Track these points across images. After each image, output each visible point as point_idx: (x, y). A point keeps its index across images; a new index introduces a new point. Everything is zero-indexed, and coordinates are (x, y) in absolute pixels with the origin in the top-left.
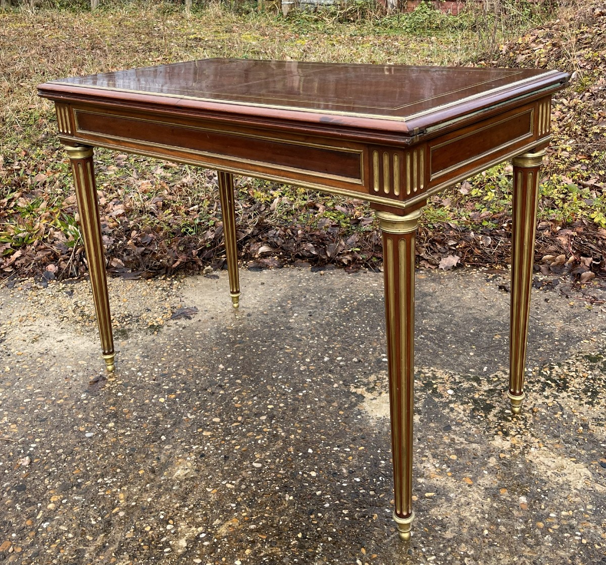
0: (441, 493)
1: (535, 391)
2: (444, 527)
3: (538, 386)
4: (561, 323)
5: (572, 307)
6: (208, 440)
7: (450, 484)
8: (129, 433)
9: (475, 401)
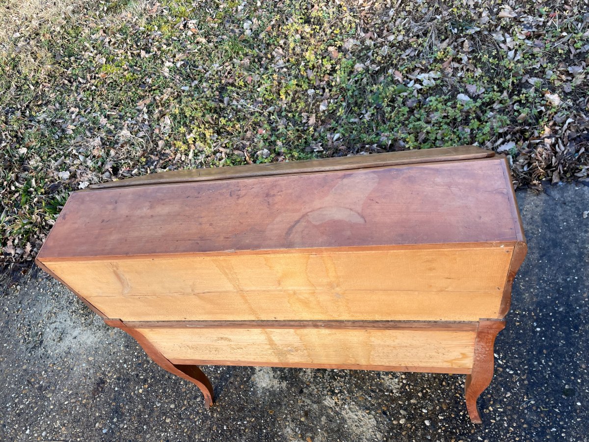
8: (125, 426)
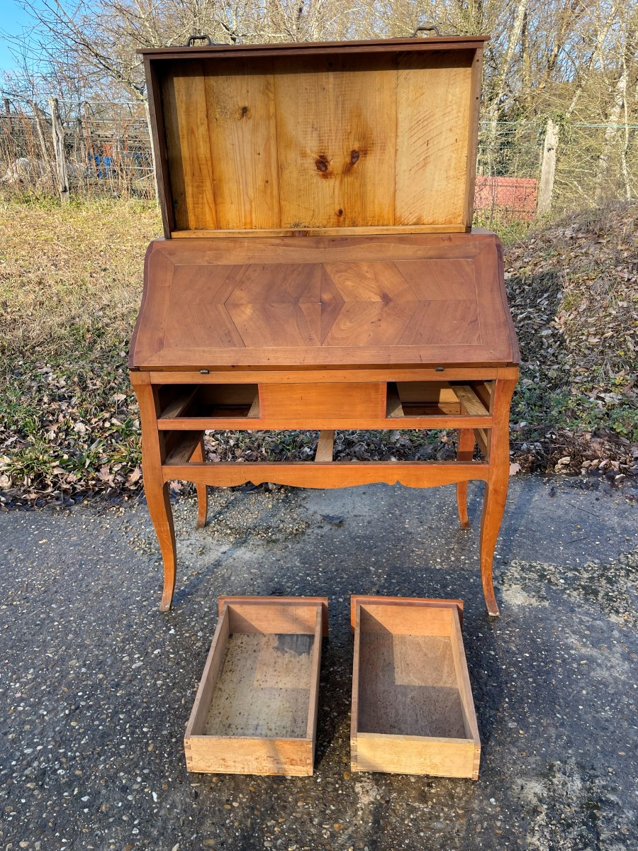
0: (591, 660)
1: (622, 576)
2: (606, 686)
3: (623, 573)
4: (616, 519)
5: (618, 504)
7: (595, 654)
9: (584, 588)
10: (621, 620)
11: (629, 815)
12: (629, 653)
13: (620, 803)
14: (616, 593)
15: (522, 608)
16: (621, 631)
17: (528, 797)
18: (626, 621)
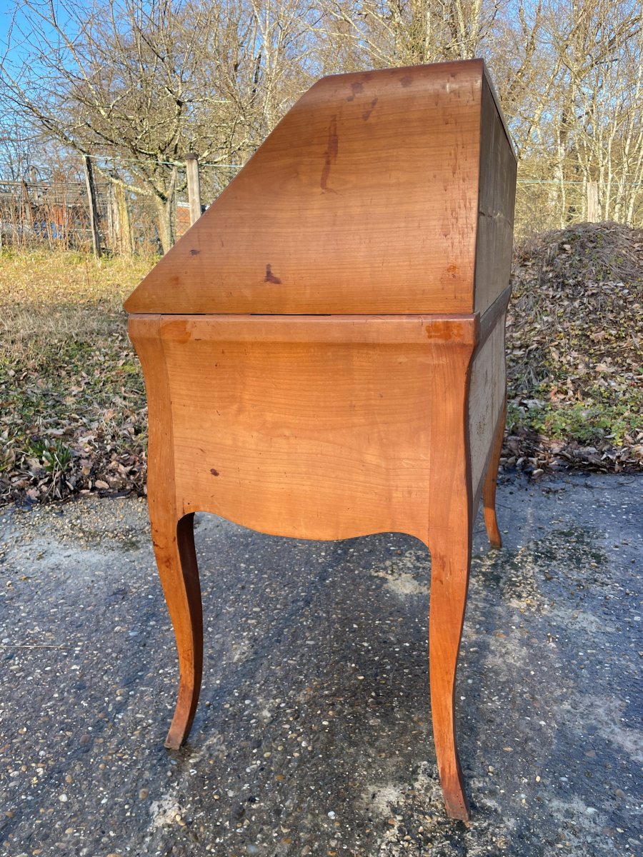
0: (483, 647)
1: (530, 562)
2: (497, 674)
3: (530, 559)
4: (529, 510)
5: (534, 497)
6: (255, 627)
7: (488, 640)
9: (484, 574)
10: (523, 605)
11: (509, 824)
12: (529, 638)
13: (499, 810)
14: (521, 578)
15: (409, 597)
16: (521, 615)
17: (378, 808)
18: (529, 605)
